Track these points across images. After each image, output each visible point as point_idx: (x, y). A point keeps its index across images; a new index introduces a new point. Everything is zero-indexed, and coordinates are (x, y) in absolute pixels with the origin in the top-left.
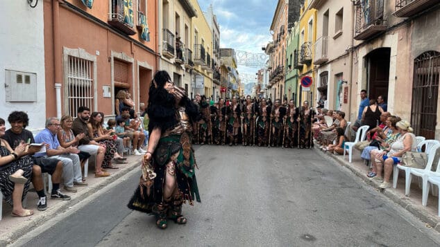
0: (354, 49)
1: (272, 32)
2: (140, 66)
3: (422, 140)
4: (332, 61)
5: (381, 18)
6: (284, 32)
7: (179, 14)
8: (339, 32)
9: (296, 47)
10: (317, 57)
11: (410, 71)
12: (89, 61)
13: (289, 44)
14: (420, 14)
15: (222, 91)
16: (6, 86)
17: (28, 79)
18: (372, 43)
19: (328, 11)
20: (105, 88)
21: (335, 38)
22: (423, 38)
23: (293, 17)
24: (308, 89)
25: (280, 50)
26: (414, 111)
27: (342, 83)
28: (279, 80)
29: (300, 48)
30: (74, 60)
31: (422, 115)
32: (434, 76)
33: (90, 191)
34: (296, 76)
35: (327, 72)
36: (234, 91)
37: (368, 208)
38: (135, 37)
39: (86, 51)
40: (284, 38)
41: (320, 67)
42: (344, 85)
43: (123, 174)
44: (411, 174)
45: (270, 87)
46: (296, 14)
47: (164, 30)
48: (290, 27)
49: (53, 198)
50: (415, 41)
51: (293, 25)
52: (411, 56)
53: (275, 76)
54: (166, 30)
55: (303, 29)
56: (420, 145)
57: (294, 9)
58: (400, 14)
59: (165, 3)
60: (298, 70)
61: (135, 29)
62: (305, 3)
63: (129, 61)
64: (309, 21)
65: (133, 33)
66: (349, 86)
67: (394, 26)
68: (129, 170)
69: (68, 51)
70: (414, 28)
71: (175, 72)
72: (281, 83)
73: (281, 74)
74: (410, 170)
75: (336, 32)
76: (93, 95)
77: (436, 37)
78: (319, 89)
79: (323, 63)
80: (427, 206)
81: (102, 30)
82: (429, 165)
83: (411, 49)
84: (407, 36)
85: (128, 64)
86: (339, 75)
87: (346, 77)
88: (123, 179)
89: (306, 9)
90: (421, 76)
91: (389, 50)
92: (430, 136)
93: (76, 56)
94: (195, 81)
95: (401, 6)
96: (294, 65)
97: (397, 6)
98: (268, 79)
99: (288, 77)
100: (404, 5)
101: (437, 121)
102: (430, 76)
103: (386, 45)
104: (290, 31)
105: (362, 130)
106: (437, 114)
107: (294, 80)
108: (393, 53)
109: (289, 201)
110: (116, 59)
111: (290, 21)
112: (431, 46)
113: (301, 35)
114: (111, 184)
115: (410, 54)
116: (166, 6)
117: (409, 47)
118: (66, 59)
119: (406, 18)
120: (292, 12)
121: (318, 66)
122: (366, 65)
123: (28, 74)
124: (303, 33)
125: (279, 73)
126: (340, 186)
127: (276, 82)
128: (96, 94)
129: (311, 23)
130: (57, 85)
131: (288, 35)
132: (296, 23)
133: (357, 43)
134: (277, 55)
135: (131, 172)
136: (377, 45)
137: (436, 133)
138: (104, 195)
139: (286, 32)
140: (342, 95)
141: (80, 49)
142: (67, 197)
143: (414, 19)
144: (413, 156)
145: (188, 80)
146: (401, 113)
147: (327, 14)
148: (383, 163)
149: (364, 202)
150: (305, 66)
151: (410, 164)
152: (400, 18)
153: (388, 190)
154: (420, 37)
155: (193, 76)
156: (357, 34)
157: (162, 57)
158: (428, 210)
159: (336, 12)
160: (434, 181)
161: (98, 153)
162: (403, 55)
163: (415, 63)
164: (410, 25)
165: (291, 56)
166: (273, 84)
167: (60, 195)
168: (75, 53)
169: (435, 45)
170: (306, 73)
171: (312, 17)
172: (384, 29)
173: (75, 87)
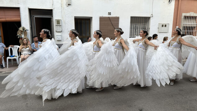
12: (196, 17)
16: (158, 28)
17: (165, 26)
39: (194, 12)
69: (184, 14)
93: (188, 16)
118: (183, 17)
123: (166, 24)
141: (191, 12)
173: (188, 27)
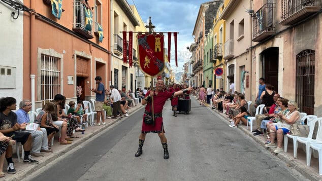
0: (253, 48)
1: (194, 36)
2: (97, 62)
3: (304, 116)
4: (237, 57)
5: (271, 26)
6: (202, 36)
7: (126, 24)
8: (241, 36)
9: (211, 47)
10: (226, 54)
11: (293, 64)
12: (57, 58)
13: (206, 44)
14: (299, 23)
15: (158, 79)
17: (9, 72)
18: (266, 44)
19: (233, 21)
20: (70, 78)
21: (239, 40)
22: (301, 40)
23: (209, 26)
24: (220, 77)
25: (200, 49)
26: (297, 94)
27: (245, 73)
28: (199, 70)
29: (214, 48)
30: (46, 57)
31: (303, 97)
32: (311, 67)
33: (54, 157)
34: (212, 68)
35: (234, 65)
36: (167, 79)
37: (266, 169)
38: (94, 40)
39: (55, 50)
40: (202, 41)
41: (228, 61)
42: (246, 74)
43: (80, 143)
44: (297, 141)
45: (193, 76)
46: (211, 24)
47: (115, 35)
48: (206, 33)
49: (25, 162)
50: (296, 42)
51: (209, 31)
52: (293, 54)
53: (197, 68)
54: (116, 35)
55: (216, 34)
56: (303, 119)
57: (209, 20)
58: (284, 23)
59: (116, 15)
60: (213, 64)
61: (93, 34)
62: (217, 15)
63: (88, 57)
64: (220, 29)
65: (92, 37)
66: (250, 75)
67: (281, 32)
68: (86, 139)
69: (41, 51)
70: (295, 33)
71: (123, 65)
72: (201, 72)
73: (201, 66)
74: (296, 139)
75: (239, 36)
76: (60, 83)
77: (311, 40)
78: (228, 77)
79: (230, 58)
80: (310, 166)
81: (68, 35)
82: (311, 134)
83: (293, 48)
84: (290, 39)
85: (87, 60)
86: (242, 67)
87: (247, 69)
88: (80, 146)
89: (217, 20)
90: (302, 68)
91: (277, 49)
92: (310, 112)
93: (47, 54)
94: (138, 72)
95: (285, 18)
96: (210, 60)
97: (282, 18)
98: (192, 70)
99: (206, 68)
100: (287, 16)
101: (315, 100)
102: (308, 67)
103: (275, 45)
104: (206, 36)
105: (260, 108)
106: (315, 96)
107: (210, 70)
108: (281, 51)
109: (206, 164)
110: (78, 57)
111: (206, 28)
112: (307, 46)
113: (214, 38)
114: (71, 151)
115: (293, 52)
116: (117, 18)
117: (292, 46)
118: (40, 56)
119: (289, 26)
120: (208, 22)
121: (227, 60)
122: (261, 59)
123: (9, 68)
124: (216, 37)
125: (199, 65)
126: (245, 151)
127: (197, 72)
128: (62, 82)
129: (221, 30)
130: (32, 76)
131: (205, 39)
132: (210, 30)
133: (255, 44)
134: (198, 52)
135: (87, 141)
136: (269, 45)
137: (315, 110)
138: (65, 159)
139: (204, 36)
140: (245, 81)
141: (51, 49)
142: (35, 161)
143: (295, 27)
144: (298, 128)
145: (132, 71)
146: (289, 95)
147: (232, 24)
148: (276, 133)
149: (263, 164)
150: (218, 60)
151: (297, 133)
152: (285, 26)
153: (280, 154)
154: (299, 39)
155: (136, 68)
156: (254, 37)
157: (114, 54)
158: (311, 169)
159: (239, 22)
160: (314, 147)
161: (62, 127)
162: (288, 52)
163: (297, 58)
164: (292, 31)
165: (208, 53)
166: (195, 73)
167: (30, 160)
168: (47, 52)
169: (310, 45)
170: (219, 66)
171: (222, 26)
172: (274, 34)
173: (46, 77)
